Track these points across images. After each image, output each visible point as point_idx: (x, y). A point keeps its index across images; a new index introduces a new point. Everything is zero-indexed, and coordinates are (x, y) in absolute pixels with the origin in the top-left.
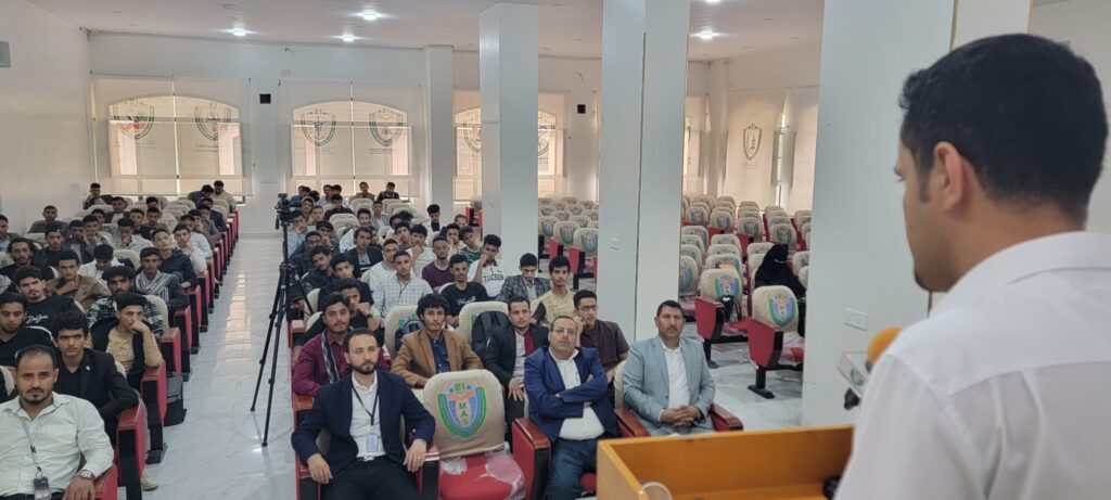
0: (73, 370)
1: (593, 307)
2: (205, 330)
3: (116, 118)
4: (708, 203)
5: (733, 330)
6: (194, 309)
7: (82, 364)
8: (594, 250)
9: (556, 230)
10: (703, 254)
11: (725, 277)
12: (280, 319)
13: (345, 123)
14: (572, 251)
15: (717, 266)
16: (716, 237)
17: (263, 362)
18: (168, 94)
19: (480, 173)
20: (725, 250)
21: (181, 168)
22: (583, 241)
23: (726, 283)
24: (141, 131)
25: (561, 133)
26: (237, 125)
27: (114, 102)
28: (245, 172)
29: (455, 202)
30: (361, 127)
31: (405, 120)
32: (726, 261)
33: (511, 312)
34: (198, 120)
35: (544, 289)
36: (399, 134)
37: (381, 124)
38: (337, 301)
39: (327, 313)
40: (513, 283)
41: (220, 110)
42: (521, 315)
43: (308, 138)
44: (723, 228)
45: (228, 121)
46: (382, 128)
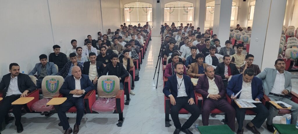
0: (115, 67)
1: (252, 60)
2: (143, 59)
3: (126, 8)
4: (285, 28)
5: (296, 68)
6: (141, 53)
7: (117, 66)
9: (235, 36)
10: (285, 44)
11: (294, 51)
12: (161, 58)
13: (177, 7)
14: (239, 42)
15: (291, 47)
16: (289, 38)
17: (156, 68)
18: (137, 2)
19: (213, 19)
20: (293, 43)
21: (139, 20)
22: (243, 39)
23: (295, 53)
24: (131, 10)
25: (237, 8)
26: (151, 9)
27: (125, 4)
28: (153, 21)
29: (205, 28)
30: (181, 8)
31: (192, 6)
32: (294, 46)
33: (225, 59)
34: (143, 8)
35: (232, 52)
36: (190, 10)
37: (186, 7)
38: (176, 55)
39: (174, 58)
40: (223, 50)
41: (148, 5)
42: (229, 61)
43: (168, 11)
44: (291, 36)
45: (150, 8)
46: (186, 8)
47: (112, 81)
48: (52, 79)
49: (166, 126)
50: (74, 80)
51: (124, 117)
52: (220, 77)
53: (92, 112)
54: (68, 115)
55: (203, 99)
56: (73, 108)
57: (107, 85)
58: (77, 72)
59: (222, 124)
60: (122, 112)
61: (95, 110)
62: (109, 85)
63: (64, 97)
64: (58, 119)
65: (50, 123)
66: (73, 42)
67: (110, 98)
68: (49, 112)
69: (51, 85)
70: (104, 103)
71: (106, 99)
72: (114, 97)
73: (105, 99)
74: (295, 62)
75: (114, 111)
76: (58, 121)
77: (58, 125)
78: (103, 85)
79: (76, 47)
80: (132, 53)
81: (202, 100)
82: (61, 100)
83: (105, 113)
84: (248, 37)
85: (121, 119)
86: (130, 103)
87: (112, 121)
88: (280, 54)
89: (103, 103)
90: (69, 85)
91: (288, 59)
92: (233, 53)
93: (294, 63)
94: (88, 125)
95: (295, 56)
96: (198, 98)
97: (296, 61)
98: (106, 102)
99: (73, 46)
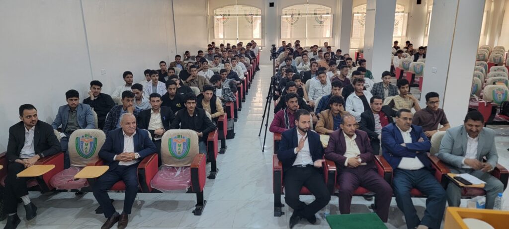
0: (191, 115)
2: (244, 101)
3: (216, 15)
4: (488, 49)
5: (501, 118)
6: (240, 92)
7: (194, 114)
8: (421, 73)
10: (484, 77)
11: (499, 89)
12: (271, 99)
13: (304, 14)
14: (408, 73)
15: (494, 83)
16: (493, 68)
17: (264, 117)
18: (235, 5)
19: (364, 36)
20: (499, 75)
21: (239, 36)
22: (414, 68)
23: (499, 93)
24: (225, 20)
25: (407, 15)
26: (260, 16)
27: (216, 9)
28: (263, 37)
29: (350, 50)
30: (310, 16)
31: (330, 12)
32: (500, 81)
33: (373, 103)
34: (246, 15)
35: (393, 91)
36: (327, 18)
37: (319, 14)
38: (294, 97)
39: (289, 101)
40: (377, 87)
41: (254, 10)
42: (379, 106)
43: (288, 21)
44: (498, 63)
45: (257, 15)
46: (320, 16)
47: (186, 138)
48: (86, 136)
49: (275, 215)
50: (123, 137)
51: (204, 199)
52: (366, 132)
53: (150, 190)
54: (112, 195)
55: (337, 170)
56: (120, 184)
57: (177, 145)
58: (129, 123)
59: (370, 212)
60: (201, 191)
61: (156, 187)
62: (180, 146)
63: (104, 164)
64: (96, 202)
65: (81, 208)
66: (127, 75)
67: (182, 167)
68: (80, 190)
69: (84, 144)
70: (172, 176)
71: (176, 168)
72: (189, 165)
73: (173, 169)
74: (500, 108)
75: (188, 189)
76: (96, 205)
77: (95, 212)
78: (170, 145)
79: (131, 84)
80: (224, 91)
81: (335, 171)
82: (100, 171)
83: (172, 192)
84: (422, 66)
85: (201, 203)
86: (218, 175)
87: (186, 206)
88: (474, 95)
89: (169, 175)
90: (113, 146)
91: (487, 103)
92: (395, 92)
93: (499, 110)
94: (144, 212)
95: (500, 98)
96: (328, 168)
97: (502, 106)
98: (175, 174)
99: (127, 82)
